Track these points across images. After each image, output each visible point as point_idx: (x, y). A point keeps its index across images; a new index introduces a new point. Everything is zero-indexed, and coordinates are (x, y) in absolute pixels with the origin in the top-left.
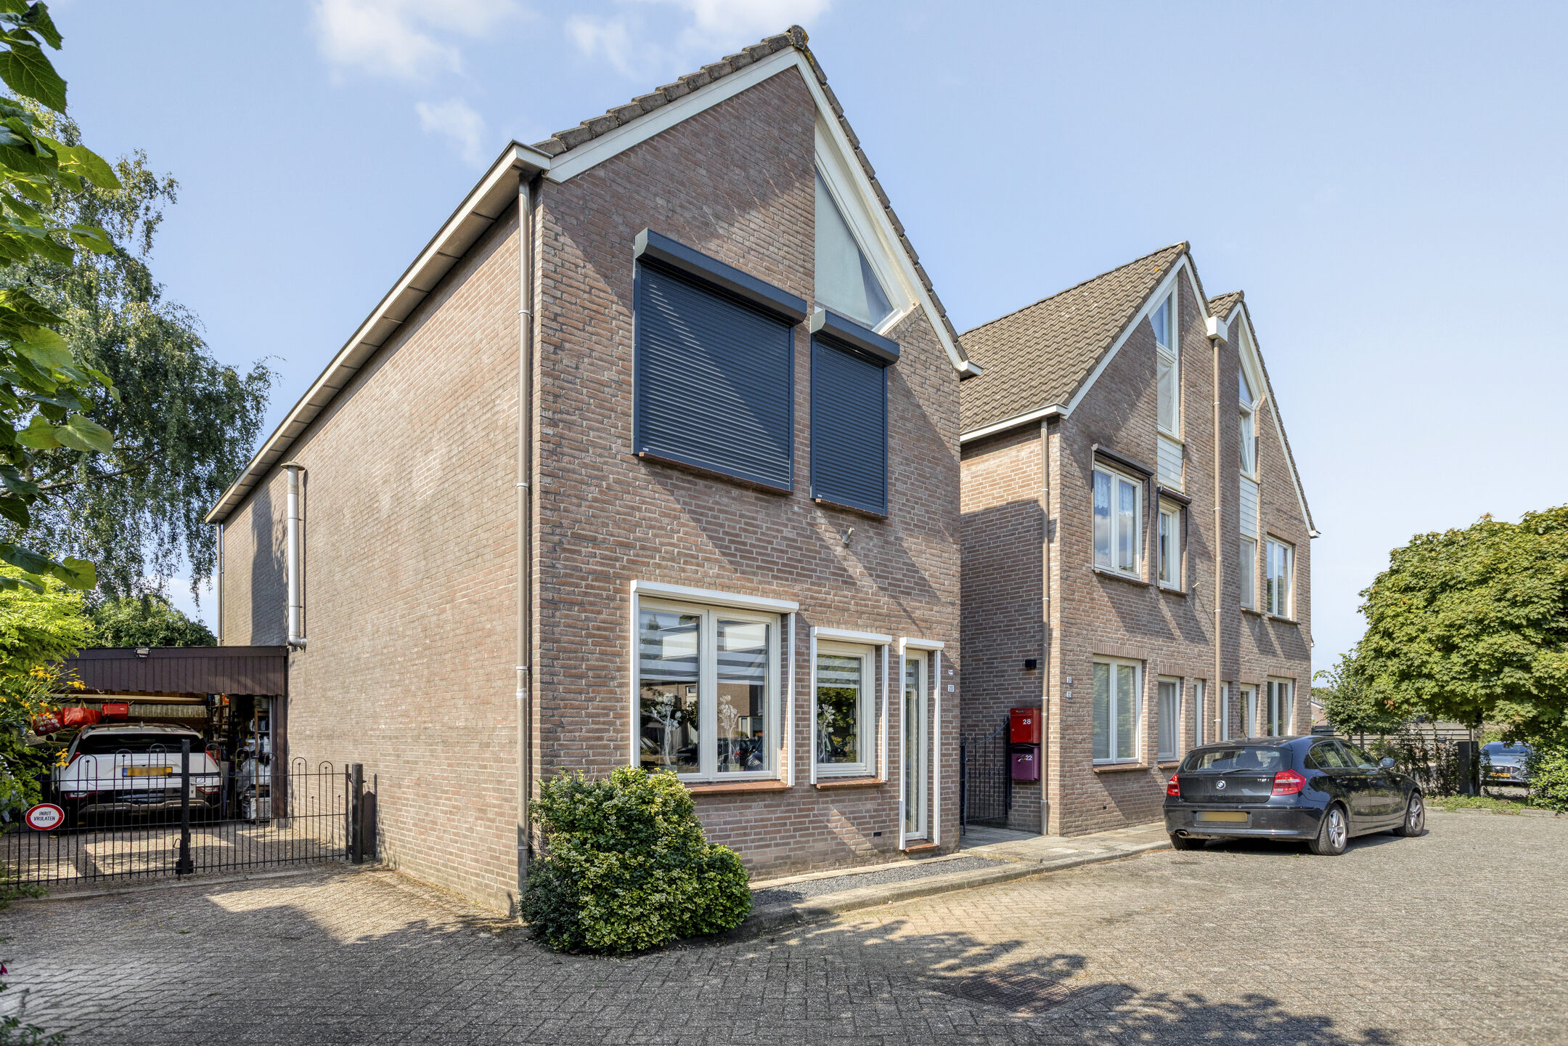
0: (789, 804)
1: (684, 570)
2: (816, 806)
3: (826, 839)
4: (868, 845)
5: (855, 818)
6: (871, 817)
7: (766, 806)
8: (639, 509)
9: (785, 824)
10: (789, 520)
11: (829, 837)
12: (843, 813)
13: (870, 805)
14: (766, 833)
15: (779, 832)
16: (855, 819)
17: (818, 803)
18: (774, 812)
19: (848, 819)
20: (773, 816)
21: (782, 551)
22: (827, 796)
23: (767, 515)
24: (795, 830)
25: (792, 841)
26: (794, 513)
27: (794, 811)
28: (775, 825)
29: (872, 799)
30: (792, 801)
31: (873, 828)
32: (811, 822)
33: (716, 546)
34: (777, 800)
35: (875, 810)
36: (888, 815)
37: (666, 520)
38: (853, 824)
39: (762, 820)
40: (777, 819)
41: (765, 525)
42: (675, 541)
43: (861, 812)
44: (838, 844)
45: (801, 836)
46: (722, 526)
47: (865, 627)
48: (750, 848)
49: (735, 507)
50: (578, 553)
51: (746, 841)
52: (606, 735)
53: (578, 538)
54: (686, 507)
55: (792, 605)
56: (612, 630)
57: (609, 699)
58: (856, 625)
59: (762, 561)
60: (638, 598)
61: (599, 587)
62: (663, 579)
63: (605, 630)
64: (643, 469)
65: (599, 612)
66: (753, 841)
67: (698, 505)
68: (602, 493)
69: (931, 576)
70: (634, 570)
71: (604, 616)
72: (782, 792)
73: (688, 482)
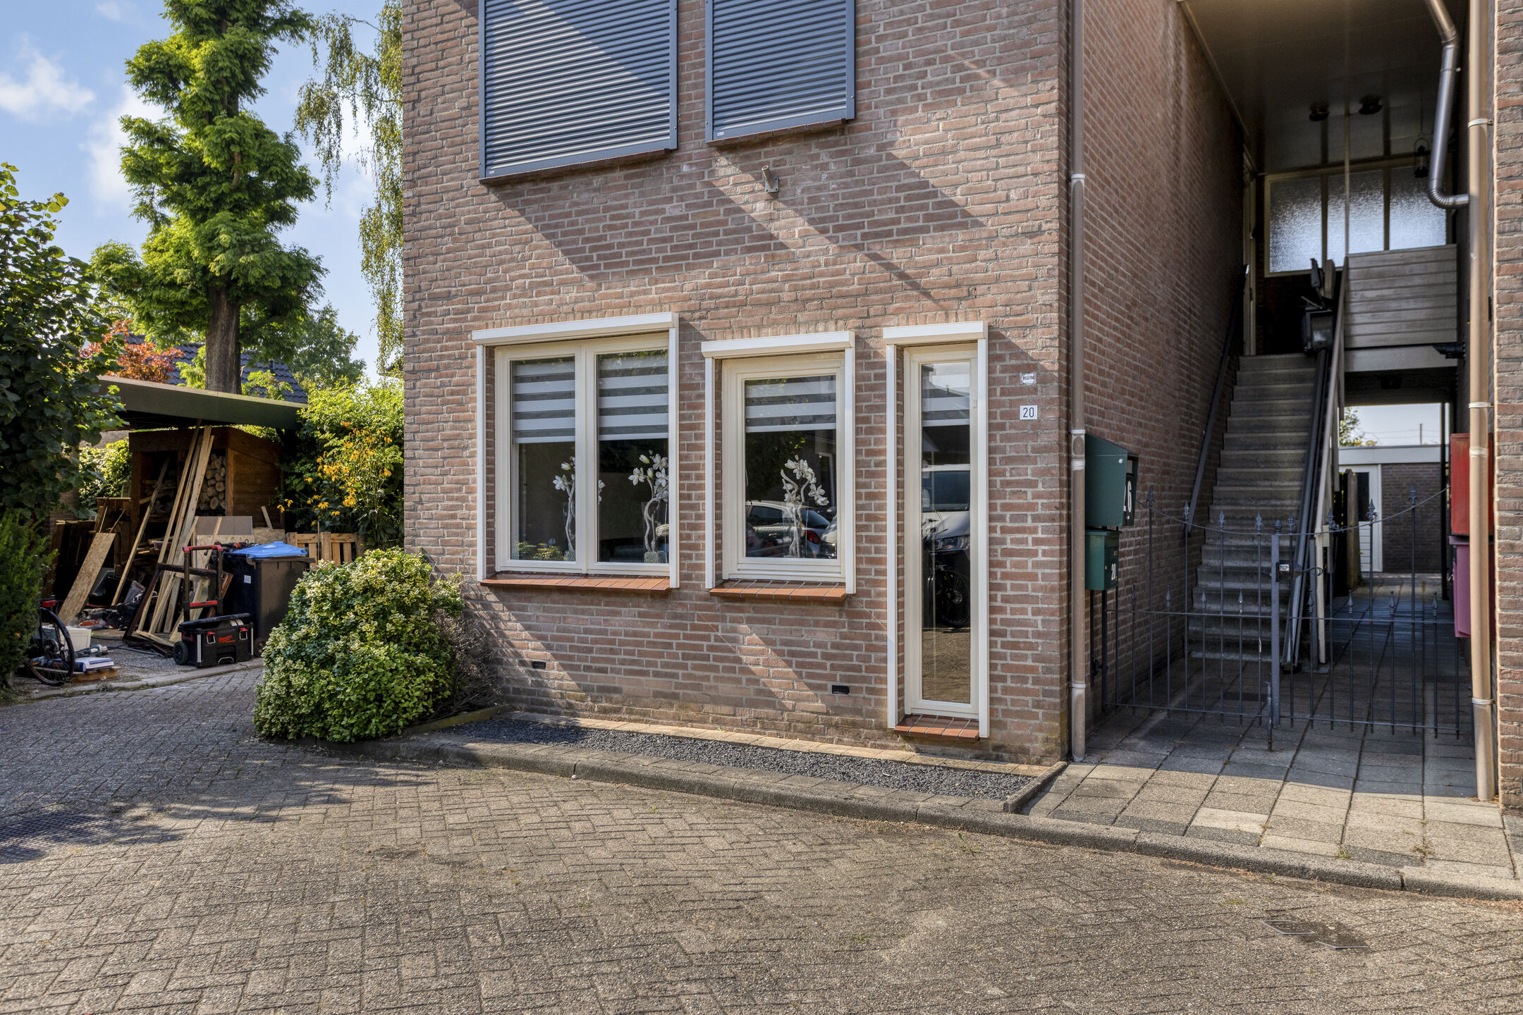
0: (675, 616)
1: (536, 304)
2: (720, 625)
3: (739, 681)
4: (819, 705)
5: (792, 654)
6: (826, 656)
7: (641, 615)
8: (489, 246)
9: (670, 646)
10: (674, 190)
11: (744, 678)
12: (768, 642)
13: (823, 635)
14: (641, 654)
15: (660, 655)
16: (794, 655)
17: (724, 619)
18: (653, 625)
19: (780, 653)
20: (652, 631)
21: (664, 240)
22: (741, 610)
23: (642, 194)
24: (685, 657)
25: (680, 672)
26: (682, 177)
27: (684, 627)
28: (654, 644)
29: (828, 624)
30: (679, 611)
31: (833, 678)
32: (711, 648)
33: (573, 261)
34: (657, 608)
35: (835, 646)
36: (866, 659)
37: (517, 248)
38: (789, 664)
39: (635, 634)
40: (657, 635)
41: (637, 211)
42: (527, 271)
43: (806, 644)
44: (760, 692)
45: (695, 667)
46: (581, 232)
47: (813, 324)
48: (618, 672)
49: (598, 201)
50: (434, 314)
51: (612, 661)
52: (459, 512)
53: (434, 298)
54: (540, 224)
55: (666, 318)
56: (464, 393)
57: (462, 473)
58: (794, 324)
59: (635, 262)
60: (490, 351)
61: (453, 348)
62: (515, 321)
63: (457, 393)
64: (493, 197)
65: (453, 376)
66: (623, 662)
67: (552, 217)
68: (455, 241)
69: (970, 192)
70: (485, 317)
71: (456, 379)
72: (666, 595)
73: (542, 190)
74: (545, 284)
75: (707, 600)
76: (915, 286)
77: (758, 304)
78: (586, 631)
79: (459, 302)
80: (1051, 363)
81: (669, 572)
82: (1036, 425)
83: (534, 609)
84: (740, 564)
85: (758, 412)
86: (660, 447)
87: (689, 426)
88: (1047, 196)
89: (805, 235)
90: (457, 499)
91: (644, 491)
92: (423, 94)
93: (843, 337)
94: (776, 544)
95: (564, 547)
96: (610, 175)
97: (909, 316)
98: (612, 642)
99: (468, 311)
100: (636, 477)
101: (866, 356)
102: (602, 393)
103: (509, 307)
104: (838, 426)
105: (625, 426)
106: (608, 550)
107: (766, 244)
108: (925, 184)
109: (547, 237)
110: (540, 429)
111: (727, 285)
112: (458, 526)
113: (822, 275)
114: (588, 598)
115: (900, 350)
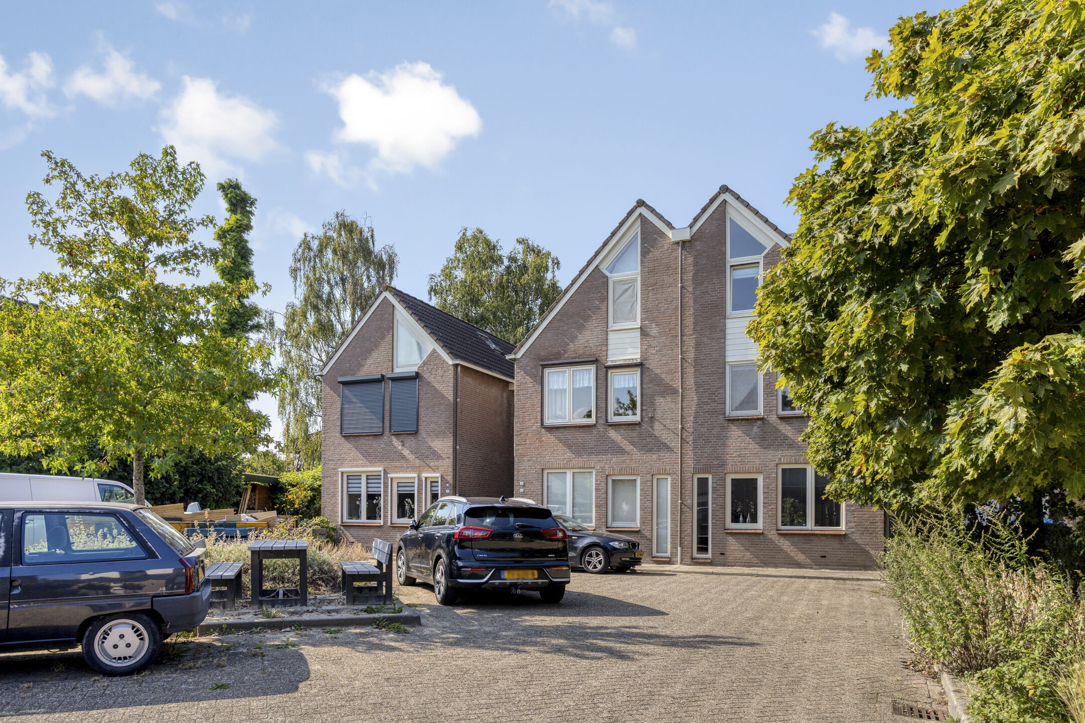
0: (381, 531)
1: (353, 464)
7: (374, 531)
8: (342, 450)
9: (381, 537)
17: (392, 532)
18: (376, 533)
22: (395, 530)
27: (383, 533)
28: (378, 537)
30: (383, 530)
32: (389, 537)
33: (361, 455)
34: (378, 529)
37: (349, 451)
39: (374, 535)
40: (378, 535)
41: (376, 446)
42: (351, 456)
46: (364, 449)
47: (410, 472)
49: (367, 442)
50: (329, 464)
52: (335, 509)
53: (329, 460)
54: (354, 446)
55: (381, 469)
56: (336, 482)
57: (335, 500)
58: (406, 472)
59: (375, 457)
60: (342, 473)
63: (334, 481)
64: (343, 439)
65: (334, 478)
67: (358, 446)
68: (334, 448)
69: (438, 449)
70: (341, 466)
72: (380, 526)
73: (355, 439)
74: (354, 460)
75: (389, 527)
76: (428, 466)
77: (399, 468)
78: (363, 535)
79: (335, 462)
80: (451, 482)
81: (381, 522)
82: (448, 494)
83: (352, 530)
84: (396, 520)
85: (400, 489)
86: (380, 495)
87: (385, 492)
88: (451, 451)
89: (408, 454)
90: (334, 506)
91: (377, 505)
92: (327, 413)
93: (415, 475)
94: (403, 515)
95: (358, 517)
96: (369, 437)
97: (427, 472)
98: (369, 537)
99: (337, 464)
100: (375, 502)
101: (420, 479)
102: (367, 483)
103: (346, 464)
104: (414, 492)
105: (372, 491)
106: (368, 518)
107: (403, 457)
108: (430, 446)
109: (356, 449)
110: (353, 491)
111: (393, 463)
113: (412, 462)
114: (364, 528)
115: (426, 478)
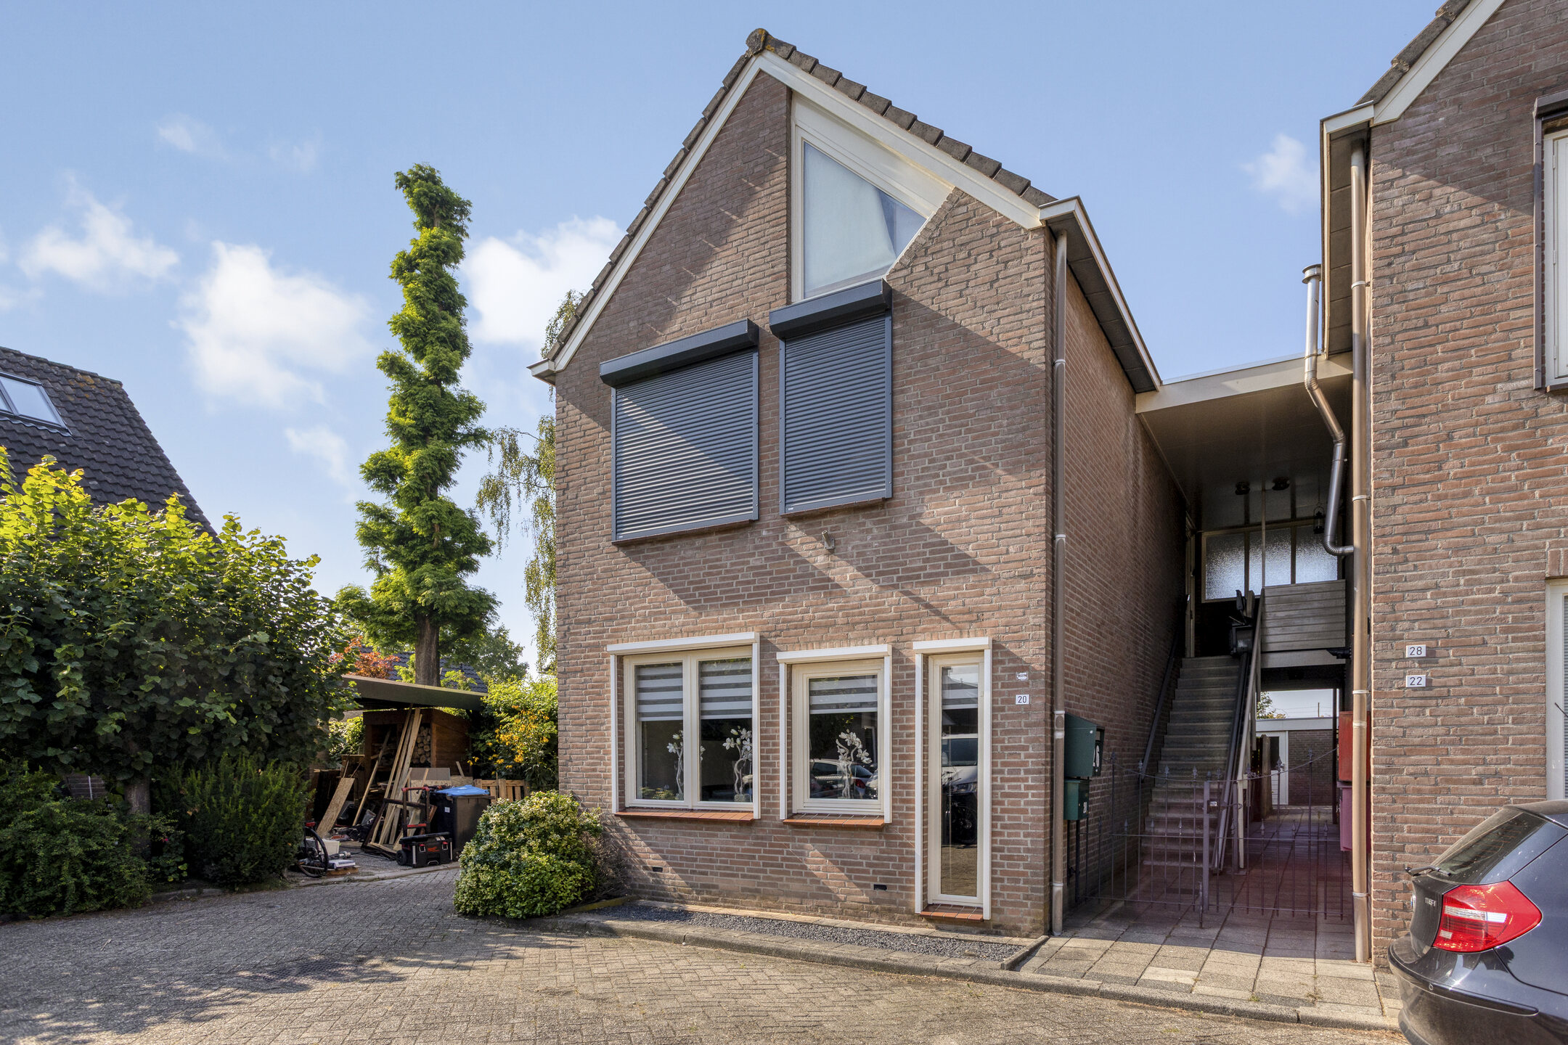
0: (757, 838)
1: (654, 627)
2: (791, 844)
3: (805, 881)
4: (864, 897)
5: (844, 863)
6: (869, 865)
7: (732, 837)
8: (619, 587)
9: (754, 857)
10: (756, 548)
11: (808, 879)
12: (826, 855)
13: (868, 851)
14: (732, 862)
15: (747, 864)
16: (848, 866)
17: (793, 840)
18: (741, 844)
19: (835, 863)
20: (740, 847)
21: (748, 582)
22: (807, 834)
23: (732, 551)
24: (764, 865)
25: (762, 875)
26: (762, 538)
27: (764, 845)
28: (741, 856)
29: (871, 844)
30: (761, 834)
31: (875, 879)
32: (784, 859)
33: (681, 597)
34: (744, 832)
35: (875, 858)
36: (900, 867)
37: (640, 589)
38: (842, 870)
39: (728, 849)
40: (744, 850)
41: (729, 562)
42: (647, 604)
43: (855, 857)
44: (820, 889)
45: (772, 872)
46: (687, 577)
47: (860, 640)
48: (716, 874)
49: (699, 556)
50: (579, 633)
51: (712, 867)
52: (598, 767)
53: (579, 623)
54: (656, 572)
55: (750, 636)
56: (602, 687)
57: (600, 740)
58: (846, 640)
59: (727, 598)
60: (620, 659)
61: (593, 656)
62: (638, 638)
63: (597, 687)
64: (622, 554)
65: (593, 675)
66: (719, 868)
67: (665, 567)
68: (594, 584)
69: (979, 548)
70: (616, 636)
71: (596, 677)
72: (751, 823)
73: (657, 549)
74: (661, 613)
75: (781, 827)
76: (938, 613)
77: (819, 626)
78: (692, 847)
79: (597, 626)
80: (1040, 664)
81: (754, 808)
82: (1028, 709)
83: (653, 832)
84: (805, 803)
85: (819, 700)
86: (746, 724)
87: (768, 710)
88: (1037, 550)
89: (854, 579)
90: (597, 758)
91: (734, 754)
92: (571, 484)
93: (884, 648)
94: (832, 788)
95: (675, 790)
96: (708, 538)
97: (933, 634)
98: (711, 855)
99: (604, 632)
100: (728, 744)
101: (900, 662)
102: (702, 687)
103: (634, 629)
104: (879, 710)
105: (721, 709)
106: (708, 792)
107: (826, 586)
108: (945, 543)
109: (662, 581)
110: (659, 712)
111: (796, 613)
112: (598, 776)
113: (867, 606)
114: (693, 825)
115: (926, 657)
